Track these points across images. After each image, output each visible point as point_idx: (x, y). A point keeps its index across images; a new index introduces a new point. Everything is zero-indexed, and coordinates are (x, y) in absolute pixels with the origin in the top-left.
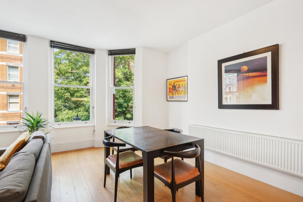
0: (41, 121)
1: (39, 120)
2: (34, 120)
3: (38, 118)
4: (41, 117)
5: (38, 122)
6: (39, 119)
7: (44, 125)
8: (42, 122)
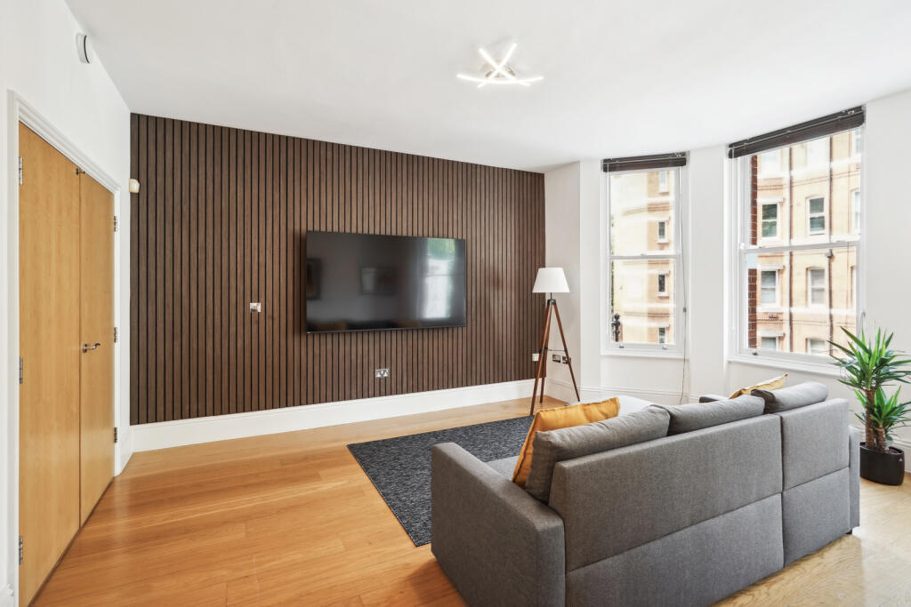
0: (892, 361)
1: (883, 357)
2: (868, 351)
3: (880, 347)
4: (890, 344)
5: (883, 363)
6: (885, 351)
7: (903, 374)
8: (892, 364)
